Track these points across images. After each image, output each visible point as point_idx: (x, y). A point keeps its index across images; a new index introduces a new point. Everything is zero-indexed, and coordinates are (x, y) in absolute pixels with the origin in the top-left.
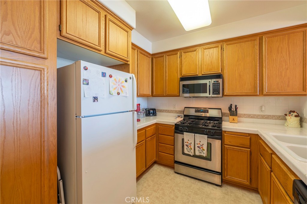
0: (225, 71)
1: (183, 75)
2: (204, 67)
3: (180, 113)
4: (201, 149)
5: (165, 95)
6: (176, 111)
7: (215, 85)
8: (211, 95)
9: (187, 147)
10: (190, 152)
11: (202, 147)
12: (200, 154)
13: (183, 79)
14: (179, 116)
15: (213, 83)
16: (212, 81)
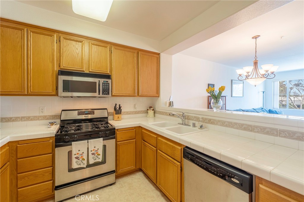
0: (113, 73)
1: (62, 67)
2: (92, 64)
3: (53, 119)
4: (96, 155)
5: (26, 93)
6: (45, 116)
7: (105, 84)
8: (101, 95)
9: (77, 160)
10: (82, 164)
11: (97, 153)
12: (95, 161)
13: (63, 72)
14: (52, 124)
15: (103, 83)
16: (102, 80)
